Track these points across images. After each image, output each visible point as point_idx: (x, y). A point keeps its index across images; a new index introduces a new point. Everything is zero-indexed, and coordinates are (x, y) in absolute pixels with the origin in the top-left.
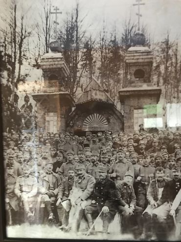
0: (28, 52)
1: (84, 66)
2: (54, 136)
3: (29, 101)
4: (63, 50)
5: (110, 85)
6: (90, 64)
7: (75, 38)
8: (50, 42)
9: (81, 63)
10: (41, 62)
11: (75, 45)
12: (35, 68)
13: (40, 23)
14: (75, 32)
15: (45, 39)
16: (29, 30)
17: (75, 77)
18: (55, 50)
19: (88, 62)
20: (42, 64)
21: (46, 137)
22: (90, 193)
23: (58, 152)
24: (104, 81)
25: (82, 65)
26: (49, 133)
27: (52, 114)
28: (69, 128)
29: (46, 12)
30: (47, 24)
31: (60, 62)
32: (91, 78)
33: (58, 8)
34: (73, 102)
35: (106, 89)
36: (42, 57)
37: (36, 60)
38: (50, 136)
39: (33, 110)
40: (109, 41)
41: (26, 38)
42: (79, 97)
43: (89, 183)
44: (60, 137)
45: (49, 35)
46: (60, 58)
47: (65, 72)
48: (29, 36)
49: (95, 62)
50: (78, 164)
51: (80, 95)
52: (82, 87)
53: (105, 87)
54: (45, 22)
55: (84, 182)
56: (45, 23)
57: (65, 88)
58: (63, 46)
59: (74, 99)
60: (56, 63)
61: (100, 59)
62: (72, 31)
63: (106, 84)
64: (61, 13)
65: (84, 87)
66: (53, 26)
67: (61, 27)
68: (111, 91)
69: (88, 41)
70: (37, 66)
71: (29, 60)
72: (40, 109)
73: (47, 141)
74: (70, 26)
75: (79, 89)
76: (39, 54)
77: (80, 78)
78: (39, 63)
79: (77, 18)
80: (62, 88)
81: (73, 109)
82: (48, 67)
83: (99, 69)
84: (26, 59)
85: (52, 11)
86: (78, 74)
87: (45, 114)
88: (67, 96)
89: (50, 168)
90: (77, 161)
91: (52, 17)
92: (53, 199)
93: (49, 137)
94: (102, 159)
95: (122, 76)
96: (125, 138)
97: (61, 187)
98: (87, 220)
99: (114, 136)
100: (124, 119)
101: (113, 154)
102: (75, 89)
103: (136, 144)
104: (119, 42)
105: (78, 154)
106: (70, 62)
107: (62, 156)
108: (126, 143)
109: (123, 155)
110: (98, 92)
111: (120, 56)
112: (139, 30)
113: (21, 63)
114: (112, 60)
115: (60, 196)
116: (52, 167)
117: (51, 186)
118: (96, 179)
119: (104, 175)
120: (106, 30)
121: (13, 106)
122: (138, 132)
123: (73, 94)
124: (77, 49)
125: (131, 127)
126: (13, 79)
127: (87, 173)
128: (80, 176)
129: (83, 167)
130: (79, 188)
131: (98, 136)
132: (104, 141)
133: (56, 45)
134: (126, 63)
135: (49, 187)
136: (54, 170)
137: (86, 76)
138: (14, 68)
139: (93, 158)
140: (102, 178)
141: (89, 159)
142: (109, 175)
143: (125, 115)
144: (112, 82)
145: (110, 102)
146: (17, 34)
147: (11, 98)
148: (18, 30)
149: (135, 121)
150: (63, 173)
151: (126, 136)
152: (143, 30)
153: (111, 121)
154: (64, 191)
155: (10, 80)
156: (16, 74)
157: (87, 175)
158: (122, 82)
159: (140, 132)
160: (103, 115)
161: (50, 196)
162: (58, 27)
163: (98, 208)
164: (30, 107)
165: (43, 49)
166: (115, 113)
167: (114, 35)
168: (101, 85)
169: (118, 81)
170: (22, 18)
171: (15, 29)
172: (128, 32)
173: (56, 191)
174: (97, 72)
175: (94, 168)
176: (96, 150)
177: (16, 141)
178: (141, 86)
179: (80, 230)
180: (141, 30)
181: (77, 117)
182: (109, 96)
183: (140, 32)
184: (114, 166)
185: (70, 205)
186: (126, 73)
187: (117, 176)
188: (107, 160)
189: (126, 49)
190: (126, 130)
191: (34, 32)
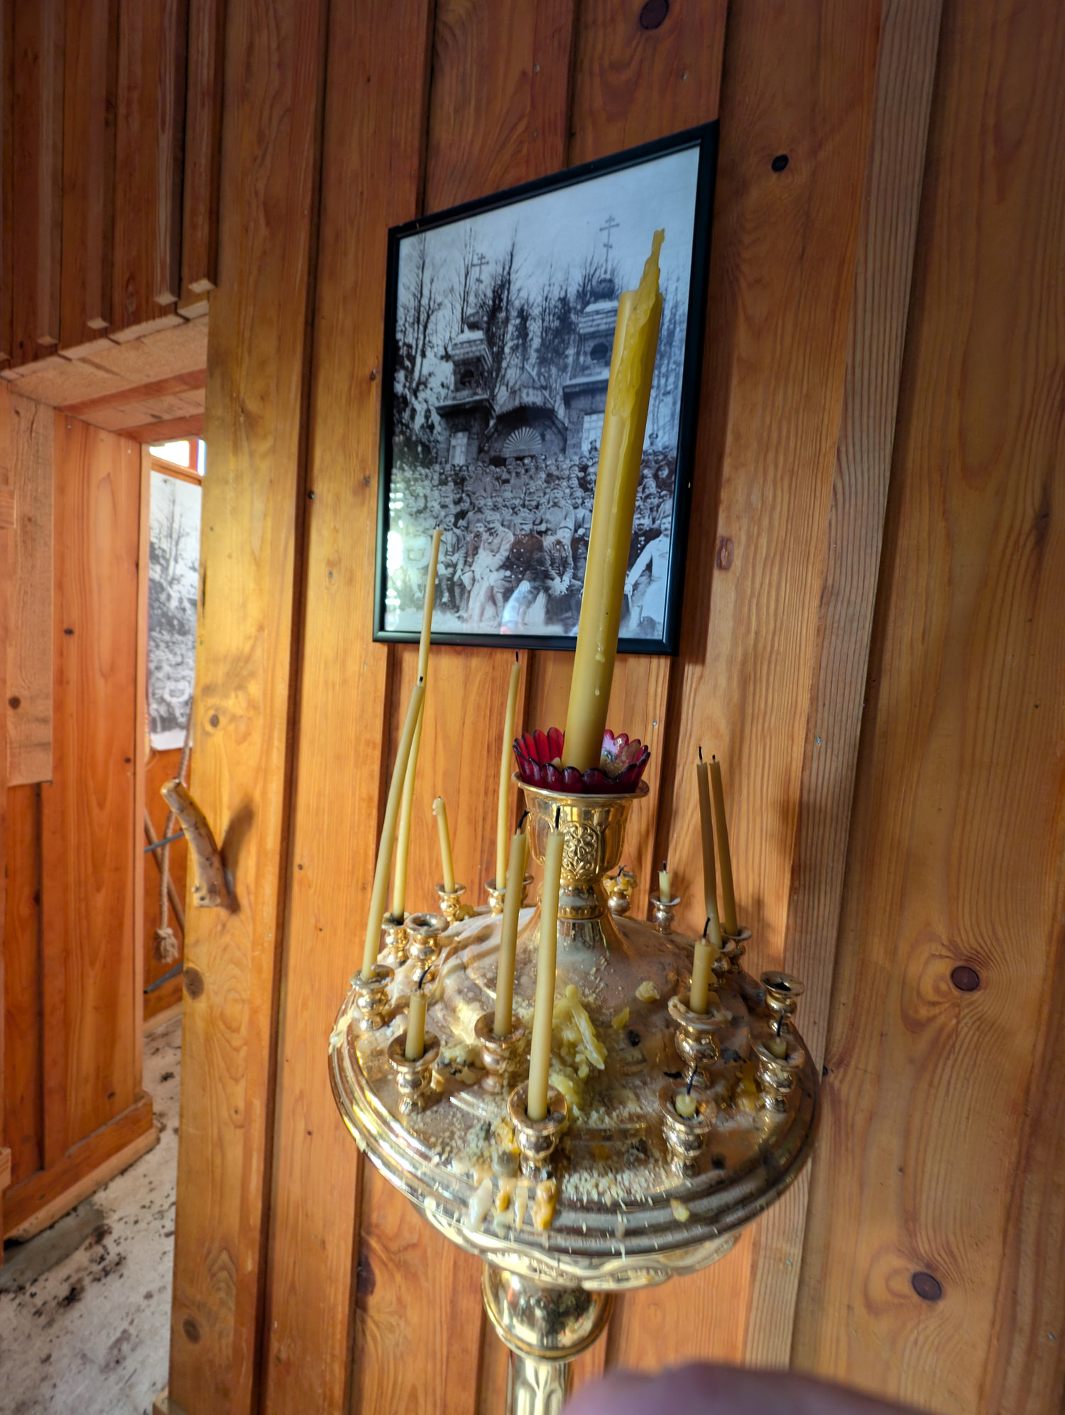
1: (514, 349)
2: (460, 470)
5: (550, 376)
6: (524, 344)
9: (510, 344)
12: (444, 363)
13: (456, 286)
16: (439, 299)
18: (473, 326)
22: (503, 559)
24: (543, 370)
25: (511, 348)
26: (454, 466)
27: (460, 435)
28: (482, 455)
32: (523, 368)
35: (544, 384)
36: (454, 342)
39: (435, 432)
41: (435, 313)
50: (491, 512)
55: (497, 541)
60: (474, 348)
65: (511, 384)
68: (551, 387)
70: (447, 357)
71: (435, 349)
75: (504, 388)
79: (510, 268)
80: (479, 391)
82: (462, 357)
85: (476, 261)
86: (504, 364)
91: (475, 273)
92: (450, 570)
94: (527, 503)
95: (570, 360)
96: (567, 463)
97: (463, 551)
98: (495, 603)
99: (548, 463)
100: (568, 432)
101: (545, 494)
102: (496, 390)
103: (581, 475)
104: (572, 300)
105: (492, 497)
106: (494, 344)
107: (468, 500)
108: (567, 472)
109: (561, 494)
110: (531, 391)
111: (571, 323)
112: (605, 272)
114: (557, 333)
115: (460, 566)
116: (453, 520)
117: (450, 549)
118: (514, 535)
119: (527, 528)
120: (553, 281)
121: (407, 427)
122: (586, 454)
123: (493, 397)
124: (507, 320)
125: (578, 445)
126: (411, 383)
127: (503, 525)
128: (491, 531)
129: (496, 516)
130: (488, 552)
131: (524, 465)
132: (533, 471)
133: (476, 319)
134: (580, 335)
135: (447, 551)
136: (455, 525)
137: (516, 366)
138: (413, 364)
139: (514, 501)
140: (523, 533)
141: (508, 504)
142: (535, 527)
143: (570, 426)
144: (554, 370)
145: (549, 406)
146: (422, 309)
147: (406, 415)
148: (425, 301)
149: (585, 435)
150: (467, 528)
151: (568, 461)
152: (613, 273)
153: (548, 437)
154: (466, 557)
155: (408, 384)
156: (416, 374)
157: (502, 528)
158: (569, 369)
159: (590, 452)
160: (535, 428)
161: (447, 566)
162: (482, 286)
163: (514, 584)
164: (431, 427)
165: (456, 327)
166: (554, 423)
167: (564, 288)
168: (536, 378)
169: (564, 369)
170: (432, 281)
171: (419, 302)
172: (588, 278)
173: (454, 559)
174: (533, 356)
175: (514, 518)
176: (520, 488)
178: (600, 373)
179: (484, 618)
180: (609, 272)
181: (496, 435)
182: (547, 396)
183: (608, 276)
184: (545, 513)
185: (474, 580)
186: (578, 354)
187: (548, 530)
188: (534, 503)
189: (582, 311)
190: (570, 451)
191: (446, 302)
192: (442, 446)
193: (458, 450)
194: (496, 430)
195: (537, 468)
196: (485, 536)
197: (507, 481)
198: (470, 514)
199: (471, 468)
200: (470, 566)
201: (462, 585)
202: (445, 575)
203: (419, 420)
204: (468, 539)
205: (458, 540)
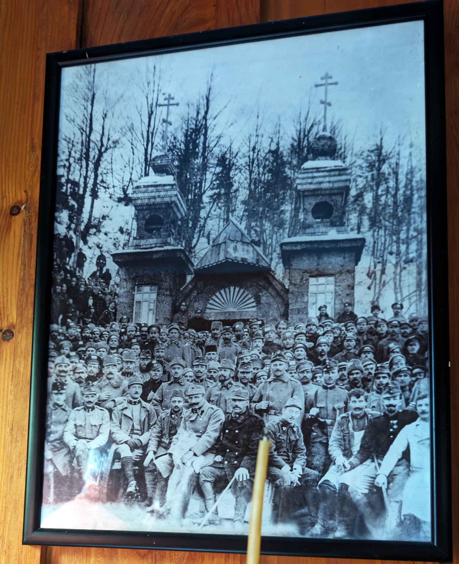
0: (110, 175)
1: (215, 198)
2: (148, 331)
3: (105, 264)
4: (176, 170)
5: (263, 231)
6: (227, 194)
7: (201, 148)
8: (153, 156)
9: (210, 193)
10: (134, 192)
11: (199, 161)
12: (122, 205)
13: (137, 125)
14: (202, 137)
15: (144, 151)
16: (115, 136)
17: (196, 219)
18: (160, 170)
19: (223, 191)
20: (135, 196)
21: (133, 333)
22: (212, 440)
23: (154, 362)
24: (253, 224)
25: (211, 197)
26: (139, 325)
27: (147, 289)
28: (178, 315)
29: (150, 103)
30: (149, 126)
31: (169, 193)
32: (227, 220)
33: (172, 96)
34: (190, 266)
35: (257, 239)
36: (135, 184)
37: (123, 189)
38: (140, 331)
39: (112, 282)
40: (267, 151)
41: (109, 151)
42: (202, 256)
43: (212, 422)
44: (159, 332)
45: (152, 144)
46: (169, 185)
47: (179, 210)
48: (115, 147)
49: (237, 190)
50: (193, 385)
51: (204, 252)
52: (208, 237)
53: (255, 235)
54: (146, 121)
55: (202, 419)
56: (147, 124)
57: (175, 239)
58: (176, 163)
59: (193, 260)
60: (162, 194)
61: (247, 186)
62: (196, 136)
63: (256, 231)
64: (177, 104)
65: (213, 236)
66: (160, 128)
67: (176, 130)
68: (265, 243)
69: (226, 153)
70: (126, 200)
71: (111, 190)
72: (125, 280)
73: (134, 341)
74: (193, 126)
75: (203, 240)
76: (131, 179)
77: (206, 220)
78: (130, 195)
79: (206, 113)
80: (171, 240)
81: (189, 278)
82: (146, 201)
83: (244, 202)
84: (105, 188)
85: (161, 101)
86: (203, 214)
87: (133, 289)
88: (179, 255)
89: (137, 393)
90: (191, 379)
91: (161, 113)
92: (138, 452)
93: (138, 333)
94: (240, 375)
95: (287, 216)
96: (290, 332)
97: (154, 431)
98: (202, 495)
99: (266, 330)
100: (290, 296)
101: (264, 365)
102: (194, 241)
103: (310, 345)
104: (285, 153)
105: (192, 366)
106: (190, 191)
107: (161, 369)
108: (291, 342)
109: (284, 367)
110: (239, 245)
111: (287, 178)
112: (324, 129)
113: (95, 195)
114: (269, 186)
115: (152, 447)
116: (140, 391)
117: (137, 427)
118: (226, 413)
119: (243, 405)
120: (260, 132)
121: (73, 274)
122: (315, 321)
123: (191, 249)
124: (204, 168)
125: (304, 310)
126: (78, 225)
127: (209, 401)
128: (195, 408)
130: (191, 432)
131: (234, 330)
132: (246, 338)
133: (164, 162)
134: (298, 192)
135: (132, 430)
136: (144, 396)
137: (219, 217)
138: (81, 205)
139: (222, 372)
140: (238, 411)
141: (215, 375)
142: (253, 405)
143: (292, 288)
144: (267, 225)
145: (263, 264)
146: (92, 145)
147: (71, 261)
148: (95, 137)
149: (311, 299)
150: (161, 402)
151: (291, 329)
152: (333, 130)
153: (264, 299)
154: (160, 437)
155: (73, 226)
156: (85, 216)
157: (207, 405)
158: (287, 226)
159: (320, 320)
160: (247, 289)
161: (133, 447)
162: (170, 128)
163: (228, 471)
164: (107, 277)
165: (139, 169)
166: (271, 284)
167: (275, 140)
168: (245, 232)
169: (281, 225)
170: (105, 116)
171: (89, 136)
172: (303, 134)
173: (144, 438)
174: (240, 209)
177: (74, 340)
179: (187, 514)
180: (328, 129)
181: (195, 293)
182: (261, 253)
183: (328, 134)
185: (172, 465)
186: (296, 210)
187: (269, 408)
188: (250, 376)
189: (299, 166)
191: (124, 140)
192: (123, 300)
193: (145, 307)
194: (195, 287)
195: (252, 335)
196: (186, 413)
197: (213, 348)
198: (164, 385)
199: (164, 330)
200: (167, 448)
201: (155, 471)
202: (131, 458)
203: (89, 268)
204: (163, 415)
205: (149, 415)
